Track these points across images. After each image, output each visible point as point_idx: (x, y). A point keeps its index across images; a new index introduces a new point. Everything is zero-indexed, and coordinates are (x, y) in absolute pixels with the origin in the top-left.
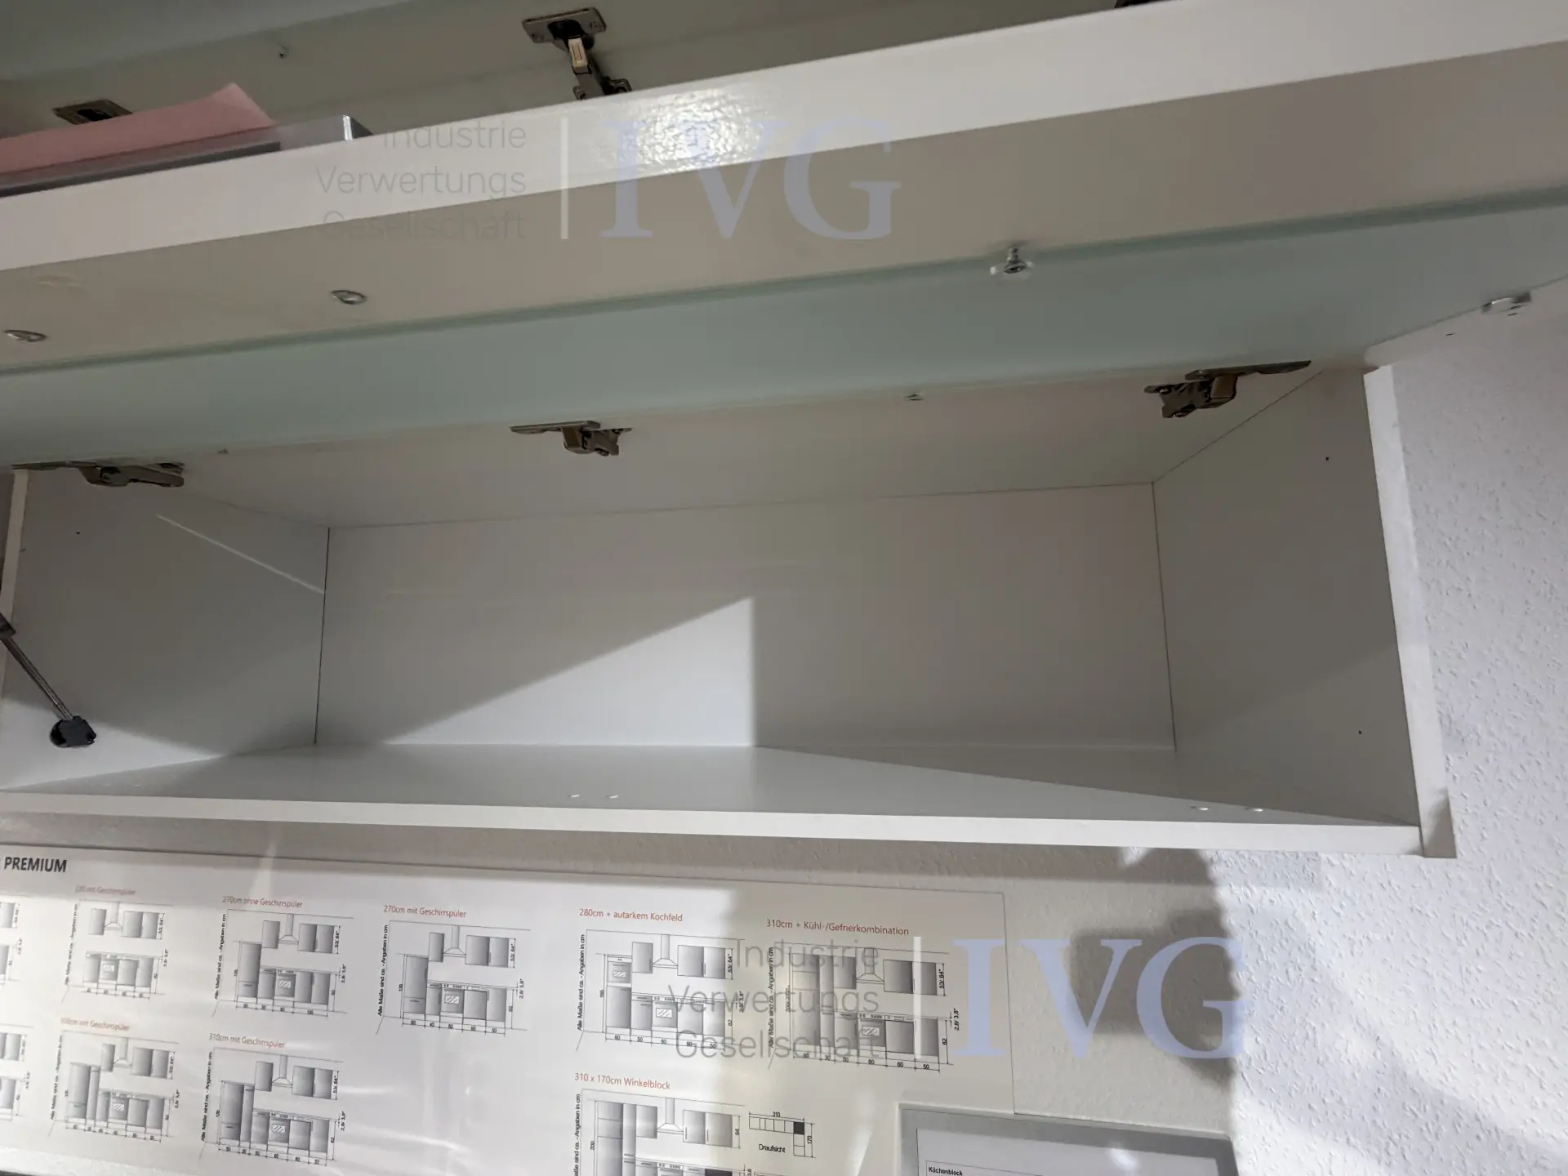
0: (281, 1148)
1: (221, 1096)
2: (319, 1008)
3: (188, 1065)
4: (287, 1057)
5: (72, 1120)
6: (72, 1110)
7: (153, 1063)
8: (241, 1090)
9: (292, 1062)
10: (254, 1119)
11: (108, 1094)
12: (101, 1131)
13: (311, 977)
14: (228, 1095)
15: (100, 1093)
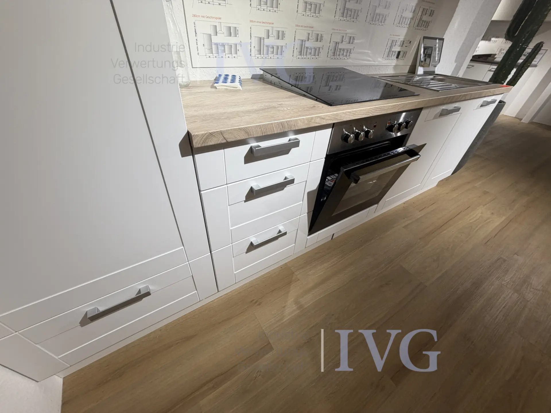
0: (341, 57)
1: (332, 45)
2: (355, 20)
3: (326, 37)
4: (347, 34)
5: (298, 56)
6: (298, 53)
7: (319, 38)
8: (337, 43)
9: (348, 35)
10: (338, 50)
11: (307, 48)
12: (305, 58)
13: (355, 10)
14: (334, 45)
15: (305, 48)
